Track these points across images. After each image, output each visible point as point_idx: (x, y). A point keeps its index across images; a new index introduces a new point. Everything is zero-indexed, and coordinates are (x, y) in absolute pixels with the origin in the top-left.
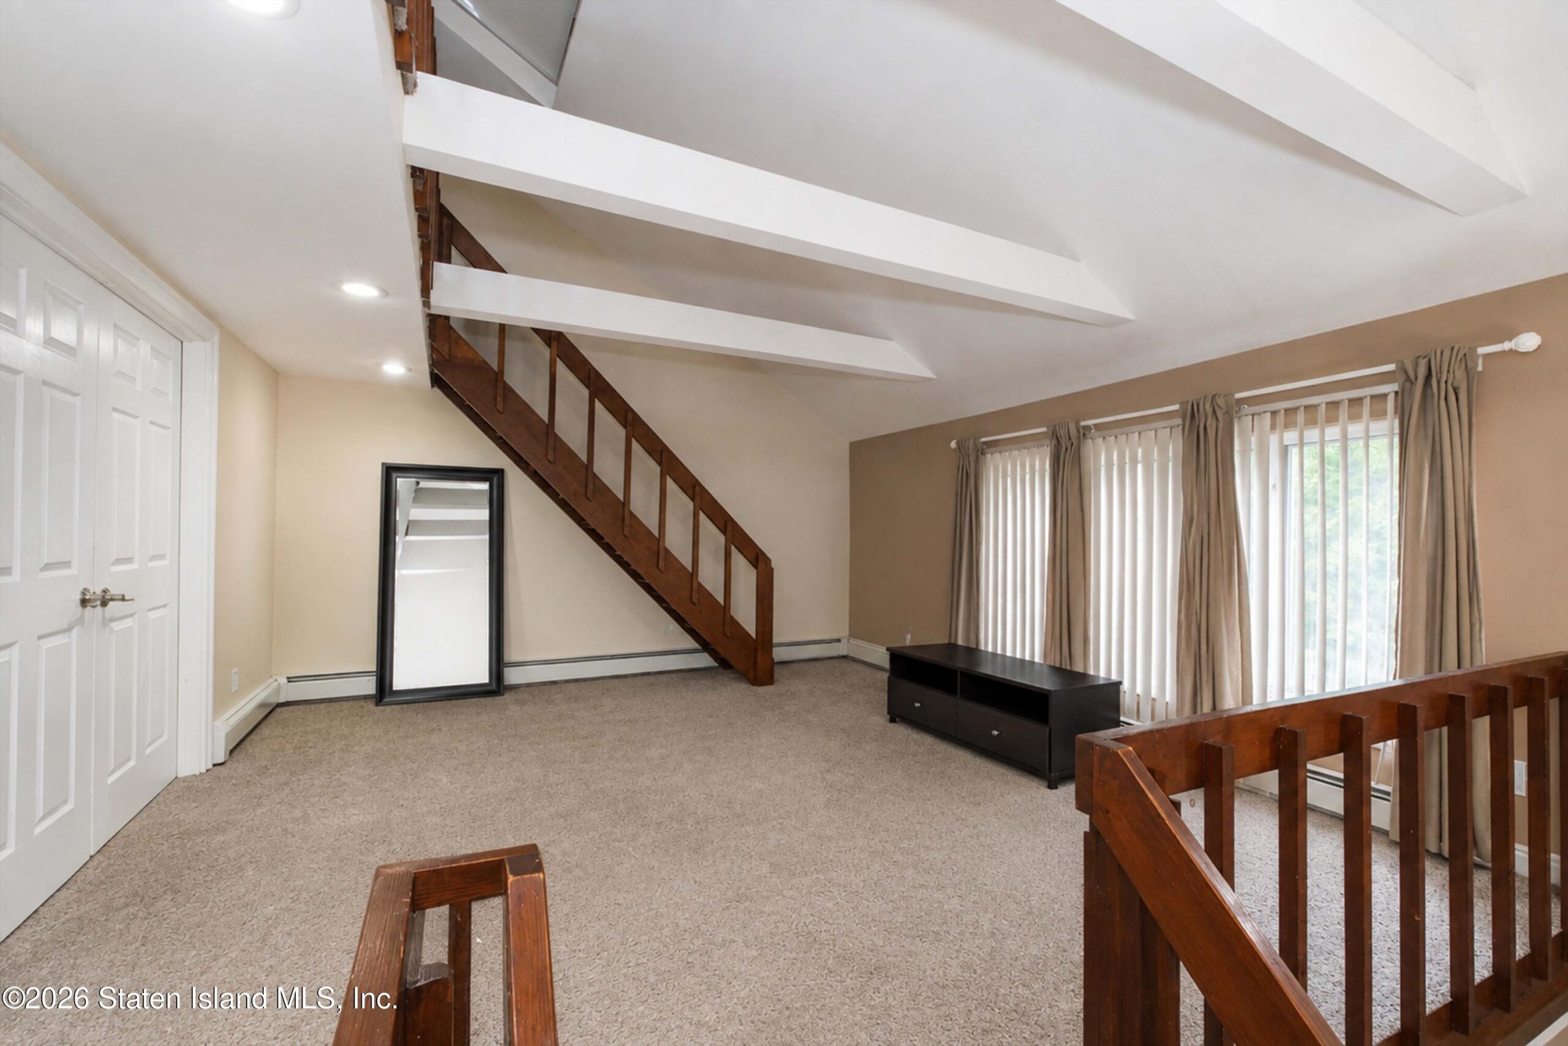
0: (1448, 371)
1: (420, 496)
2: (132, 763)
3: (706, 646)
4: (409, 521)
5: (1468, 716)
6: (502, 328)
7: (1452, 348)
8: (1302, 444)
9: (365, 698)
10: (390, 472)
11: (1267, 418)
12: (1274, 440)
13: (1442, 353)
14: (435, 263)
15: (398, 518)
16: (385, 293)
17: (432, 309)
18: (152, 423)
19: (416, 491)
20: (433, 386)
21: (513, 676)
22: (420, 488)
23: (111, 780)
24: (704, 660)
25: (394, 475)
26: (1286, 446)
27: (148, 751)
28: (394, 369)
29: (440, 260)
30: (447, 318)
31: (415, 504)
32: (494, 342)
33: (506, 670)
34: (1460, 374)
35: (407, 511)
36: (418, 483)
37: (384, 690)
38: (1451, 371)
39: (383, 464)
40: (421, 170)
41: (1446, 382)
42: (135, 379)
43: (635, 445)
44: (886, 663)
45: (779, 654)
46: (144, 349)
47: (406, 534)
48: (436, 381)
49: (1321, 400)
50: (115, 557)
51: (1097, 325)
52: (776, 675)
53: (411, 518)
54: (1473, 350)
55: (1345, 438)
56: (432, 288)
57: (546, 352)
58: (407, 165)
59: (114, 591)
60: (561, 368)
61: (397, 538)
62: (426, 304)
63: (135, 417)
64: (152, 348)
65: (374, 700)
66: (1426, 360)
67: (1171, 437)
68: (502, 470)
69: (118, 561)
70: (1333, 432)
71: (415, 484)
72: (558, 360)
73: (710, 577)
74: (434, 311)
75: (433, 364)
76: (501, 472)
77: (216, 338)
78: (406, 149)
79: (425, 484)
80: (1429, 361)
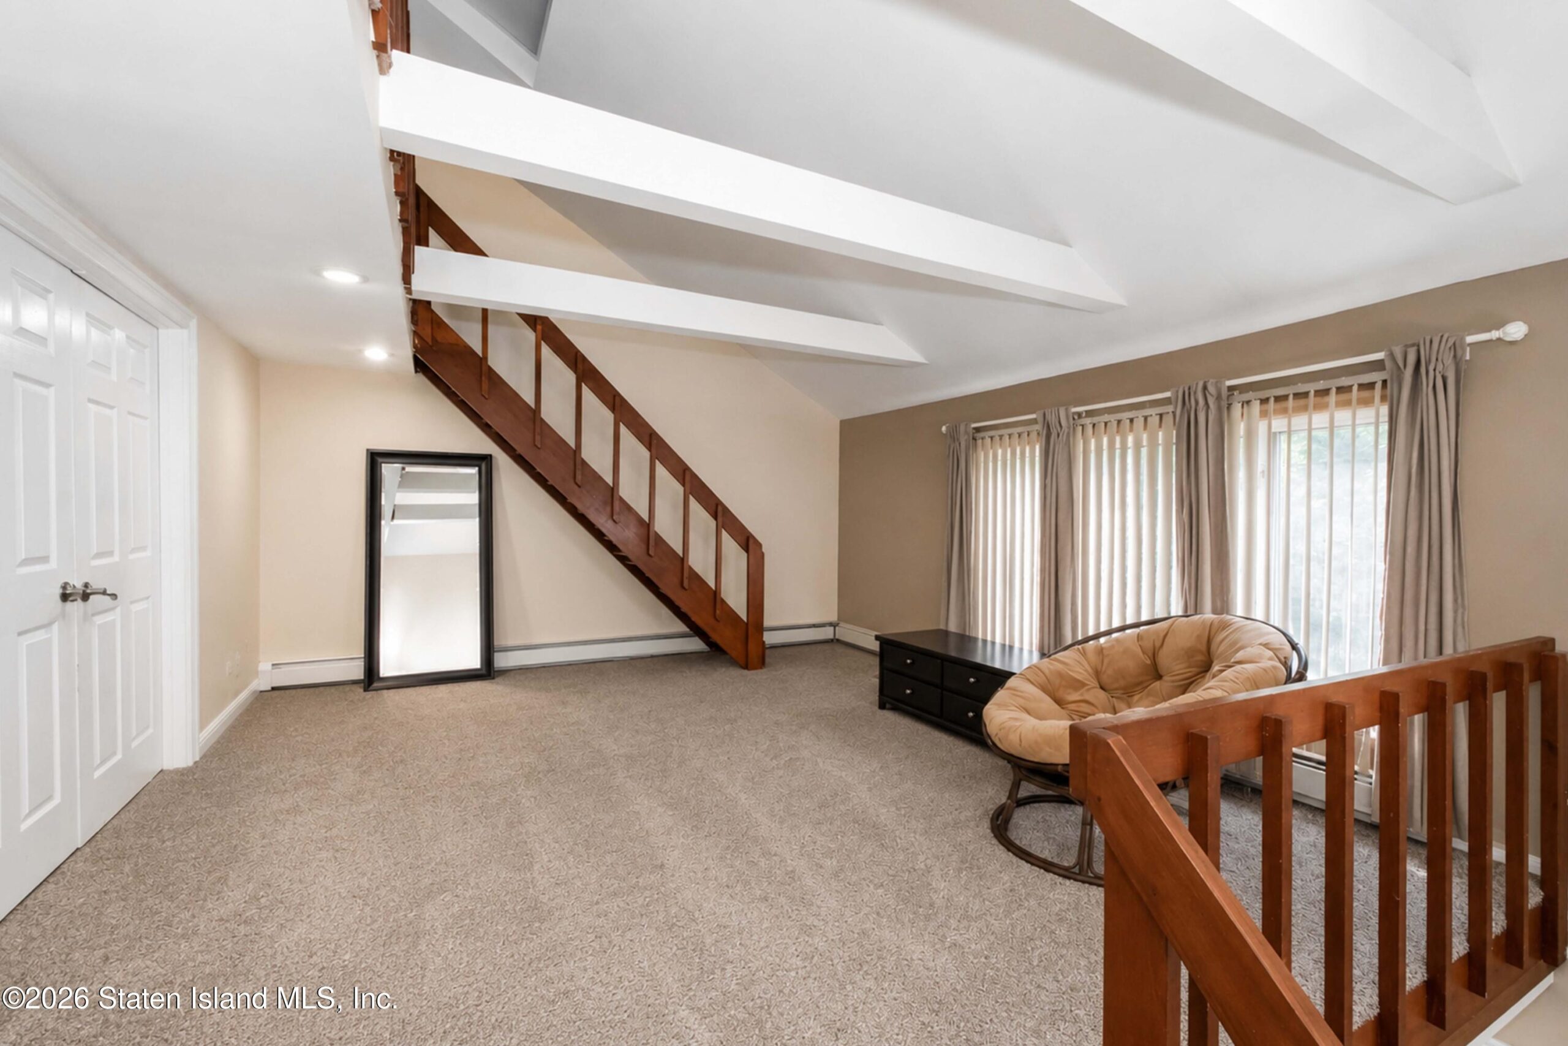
0: (1437, 360)
1: (406, 482)
2: (119, 756)
3: (696, 630)
4: (395, 505)
5: (1449, 703)
6: (485, 312)
7: (1442, 336)
8: (1289, 433)
9: (355, 682)
10: (375, 459)
11: (1256, 406)
12: (1262, 427)
13: (1431, 342)
14: (416, 247)
15: (383, 502)
16: (365, 279)
17: (413, 293)
18: (130, 413)
19: (402, 476)
20: (416, 372)
21: (501, 661)
22: (407, 472)
23: (97, 774)
24: (695, 645)
25: (380, 460)
26: (1275, 433)
27: (134, 744)
28: (377, 354)
29: (419, 243)
30: (429, 303)
31: (400, 490)
32: (478, 328)
33: (496, 654)
34: (1449, 361)
35: (392, 496)
36: (403, 469)
37: (371, 676)
38: (1440, 359)
39: (368, 450)
40: (399, 154)
41: (1435, 370)
42: (110, 368)
43: (623, 429)
44: (875, 646)
45: (769, 638)
46: (119, 335)
47: (393, 518)
48: (420, 366)
49: (1311, 388)
50: (95, 552)
51: (1089, 311)
52: (767, 660)
53: (396, 503)
54: (1463, 339)
55: (1332, 428)
56: (413, 273)
57: (530, 336)
58: (386, 149)
59: (96, 585)
60: (546, 351)
61: (383, 523)
62: (409, 291)
63: (112, 408)
64: (128, 337)
65: (362, 685)
66: (1415, 348)
67: (1160, 426)
68: (491, 456)
69: (99, 555)
70: (1320, 419)
71: (400, 469)
72: (543, 343)
73: (700, 561)
74: (415, 296)
75: (417, 350)
76: (489, 457)
77: (194, 323)
78: (384, 132)
79: (410, 469)
80: (1418, 352)
